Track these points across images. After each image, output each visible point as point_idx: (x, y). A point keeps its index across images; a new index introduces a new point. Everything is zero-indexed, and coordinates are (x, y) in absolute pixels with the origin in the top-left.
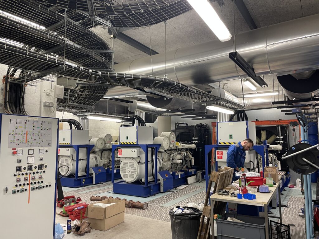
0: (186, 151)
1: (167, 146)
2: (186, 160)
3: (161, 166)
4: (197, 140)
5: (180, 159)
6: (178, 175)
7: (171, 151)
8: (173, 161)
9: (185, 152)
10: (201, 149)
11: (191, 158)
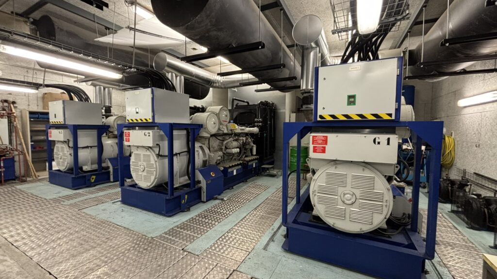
0: (245, 136)
1: (215, 127)
2: (245, 148)
3: (207, 158)
4: (261, 122)
5: (237, 148)
6: (233, 172)
7: (224, 136)
8: (227, 150)
9: (244, 138)
10: (265, 134)
11: (253, 146)
